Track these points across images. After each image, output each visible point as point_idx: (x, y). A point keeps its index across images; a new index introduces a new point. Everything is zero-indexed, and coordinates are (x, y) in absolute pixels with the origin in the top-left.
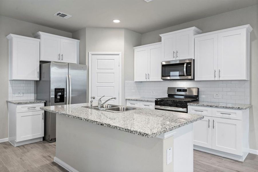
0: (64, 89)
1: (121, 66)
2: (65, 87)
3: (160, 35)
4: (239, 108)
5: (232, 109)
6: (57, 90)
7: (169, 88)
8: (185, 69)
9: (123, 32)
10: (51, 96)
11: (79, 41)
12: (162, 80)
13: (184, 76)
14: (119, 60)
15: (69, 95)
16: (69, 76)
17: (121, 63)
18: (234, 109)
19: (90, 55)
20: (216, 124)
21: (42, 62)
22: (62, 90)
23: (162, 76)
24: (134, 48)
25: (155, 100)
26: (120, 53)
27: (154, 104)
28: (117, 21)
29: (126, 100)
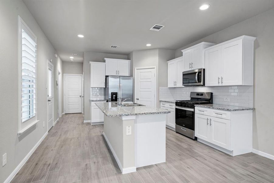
0: (117, 93)
1: (156, 76)
2: (117, 92)
3: (182, 51)
4: (228, 109)
5: (223, 110)
6: (113, 94)
7: (191, 92)
8: (196, 78)
9: (157, 52)
10: (109, 98)
11: (130, 61)
12: (184, 86)
13: (196, 82)
14: (155, 72)
15: (119, 96)
16: (120, 84)
17: (156, 74)
18: (225, 110)
19: (136, 70)
20: (213, 123)
21: (107, 77)
22: (116, 94)
23: (183, 83)
24: (168, 62)
25: (176, 102)
26: (155, 67)
27: (175, 104)
28: (149, 45)
29: (160, 101)
